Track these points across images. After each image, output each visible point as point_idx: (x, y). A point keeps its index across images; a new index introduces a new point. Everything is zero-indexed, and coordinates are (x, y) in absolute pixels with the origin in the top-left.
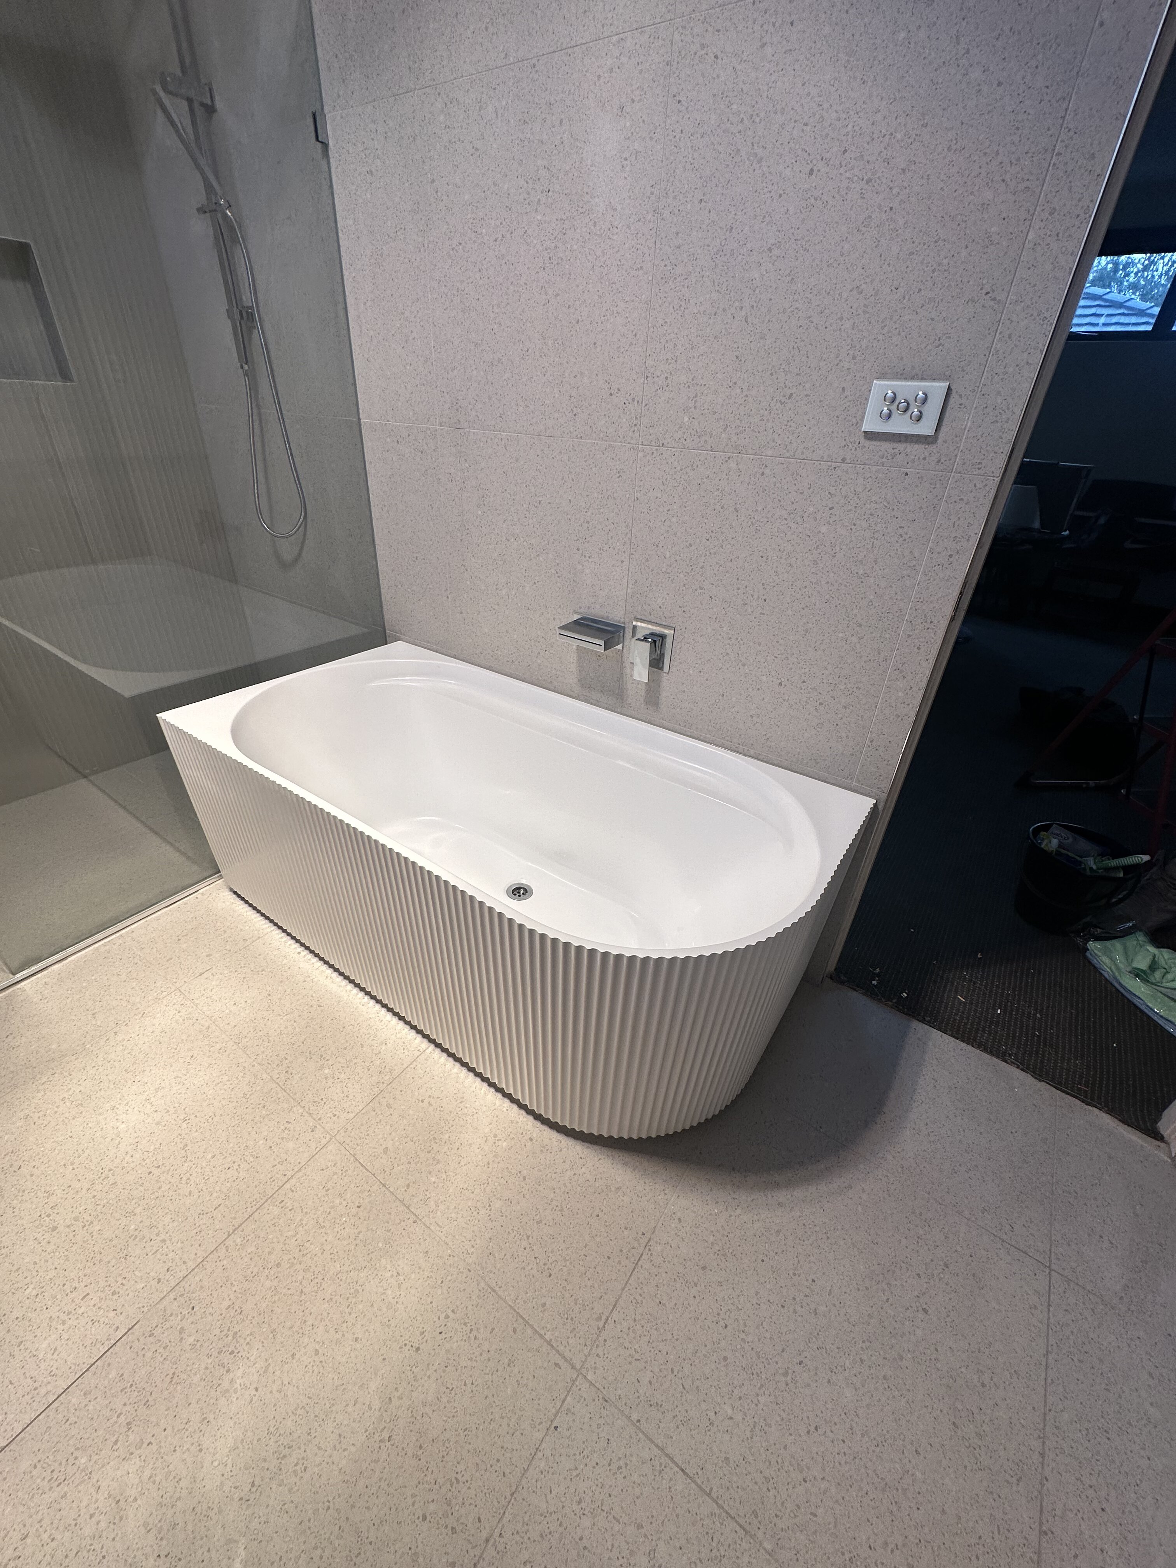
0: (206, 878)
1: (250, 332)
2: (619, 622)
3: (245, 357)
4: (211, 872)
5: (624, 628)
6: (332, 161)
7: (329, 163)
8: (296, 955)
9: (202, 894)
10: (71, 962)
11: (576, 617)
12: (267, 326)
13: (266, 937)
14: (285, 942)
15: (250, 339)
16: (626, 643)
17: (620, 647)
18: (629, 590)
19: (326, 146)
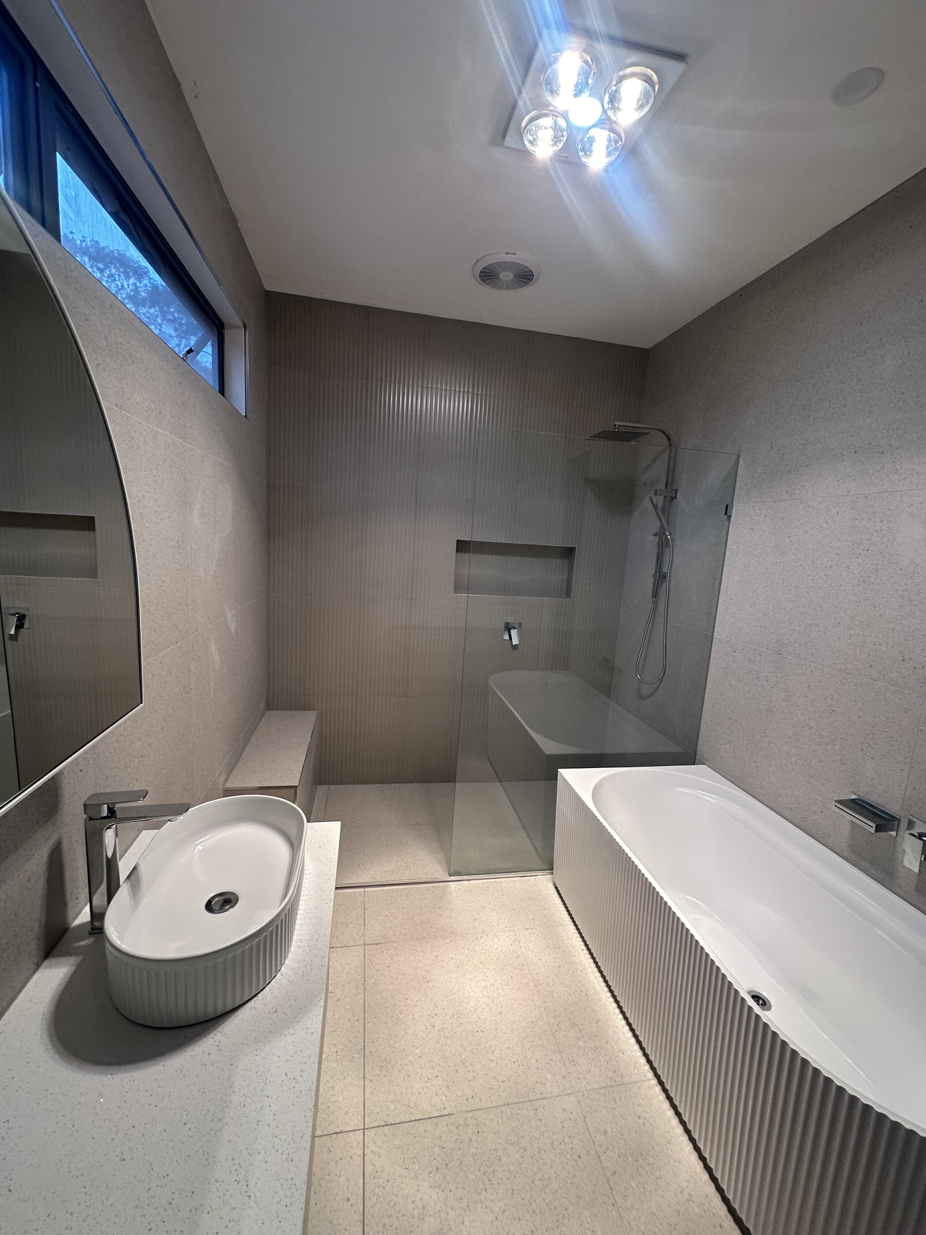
0: (543, 870)
1: (662, 583)
2: (895, 813)
3: (655, 594)
4: (546, 867)
5: (899, 820)
6: (732, 523)
7: (729, 524)
8: (580, 950)
9: (539, 879)
10: (472, 884)
11: (853, 797)
12: (672, 582)
13: (566, 927)
14: (576, 938)
15: (660, 587)
16: (901, 832)
17: (894, 833)
18: (907, 793)
19: (730, 517)
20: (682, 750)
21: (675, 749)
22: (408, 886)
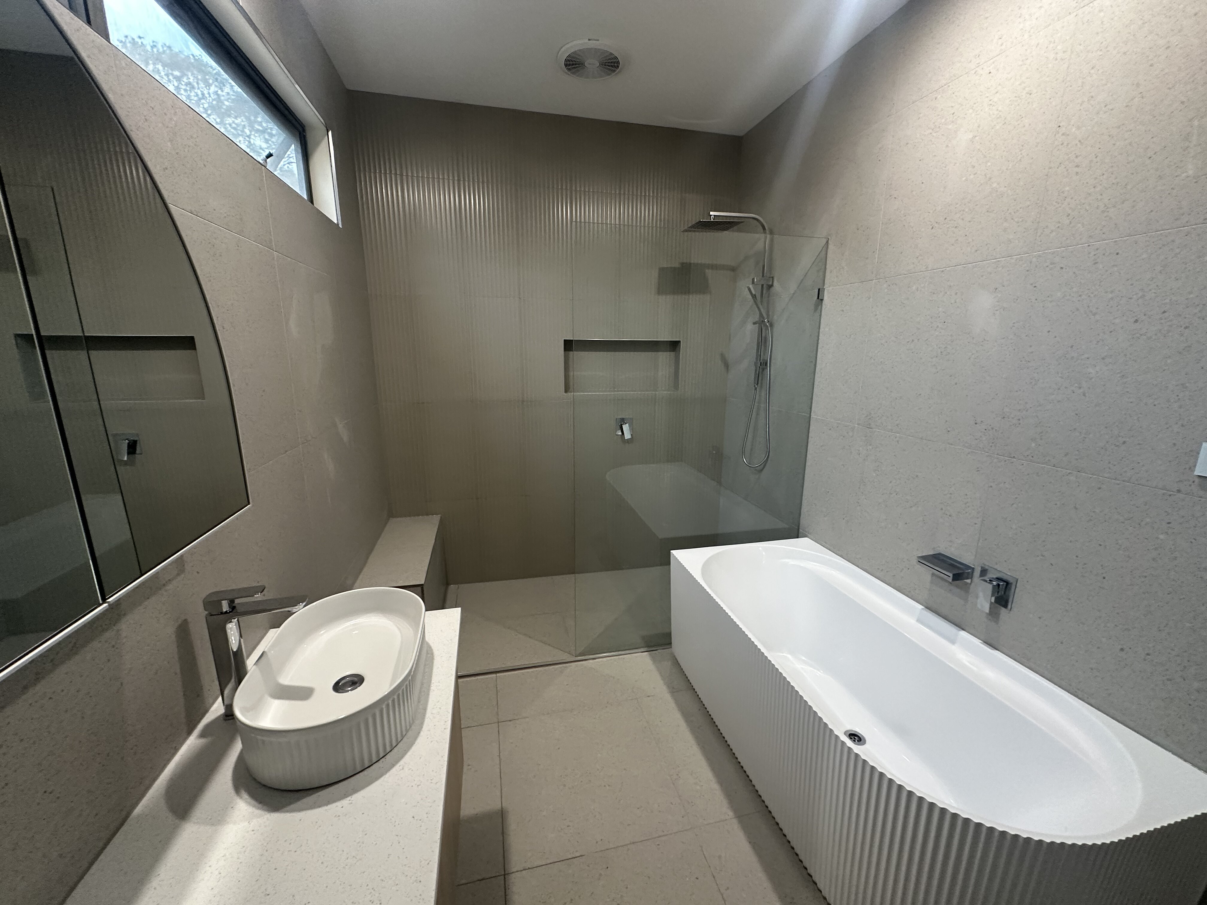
1: (763, 370)
2: (969, 563)
3: (758, 380)
5: (973, 569)
6: (824, 306)
11: (933, 552)
12: (773, 368)
15: (762, 374)
16: (975, 579)
17: (969, 581)
18: (980, 544)
19: (822, 300)
20: (786, 526)
21: (781, 525)
22: (537, 669)
